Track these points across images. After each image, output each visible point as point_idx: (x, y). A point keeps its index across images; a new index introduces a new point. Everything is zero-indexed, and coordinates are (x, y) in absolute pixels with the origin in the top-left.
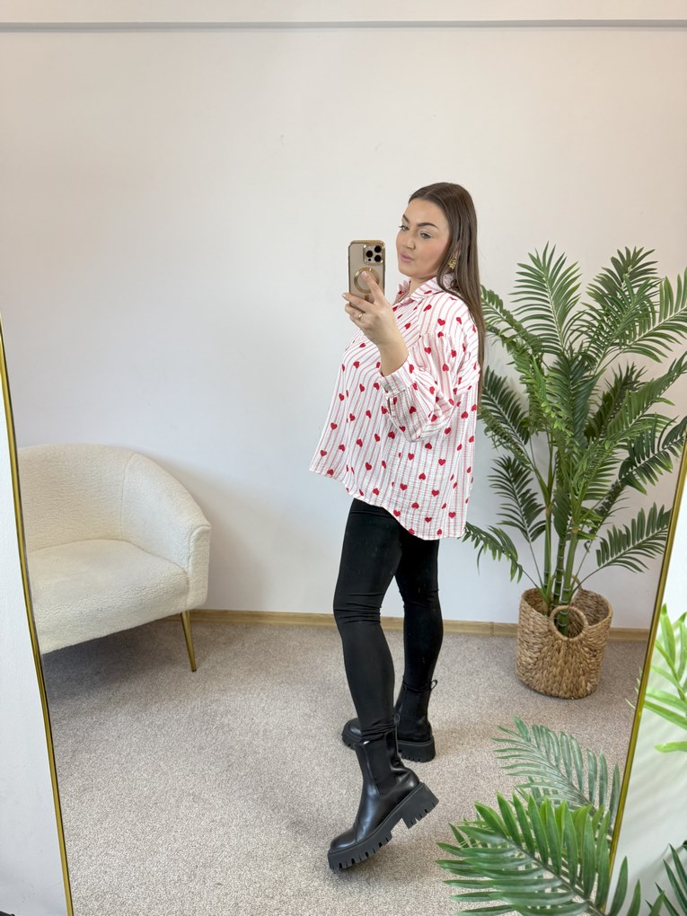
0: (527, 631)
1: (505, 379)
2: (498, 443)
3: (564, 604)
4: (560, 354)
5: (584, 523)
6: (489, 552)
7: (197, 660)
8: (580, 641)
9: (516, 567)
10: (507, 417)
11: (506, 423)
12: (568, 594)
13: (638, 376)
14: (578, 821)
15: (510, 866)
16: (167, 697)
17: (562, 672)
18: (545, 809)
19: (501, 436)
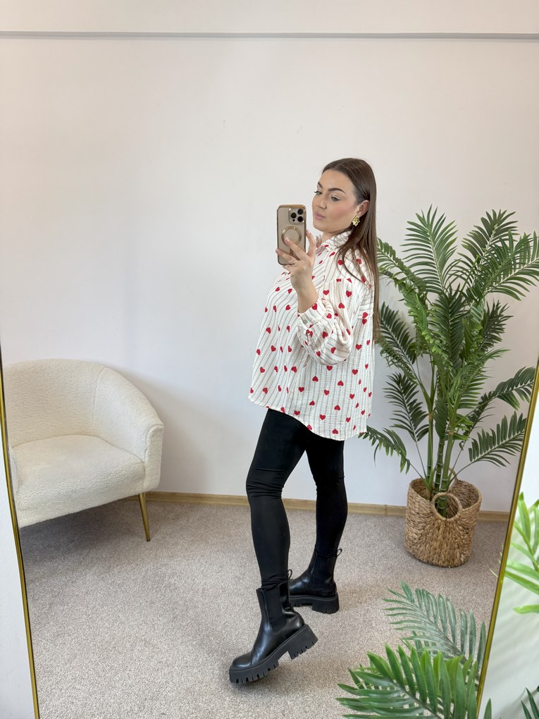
0: (413, 512)
1: (397, 312)
2: (391, 363)
3: (443, 491)
4: (441, 293)
5: (459, 427)
6: (383, 448)
7: (151, 532)
8: (456, 521)
9: (405, 461)
10: (398, 342)
11: (398, 347)
12: (447, 483)
13: (502, 311)
14: (452, 668)
15: (397, 705)
16: (127, 561)
17: (441, 545)
18: (425, 659)
19: (393, 357)
